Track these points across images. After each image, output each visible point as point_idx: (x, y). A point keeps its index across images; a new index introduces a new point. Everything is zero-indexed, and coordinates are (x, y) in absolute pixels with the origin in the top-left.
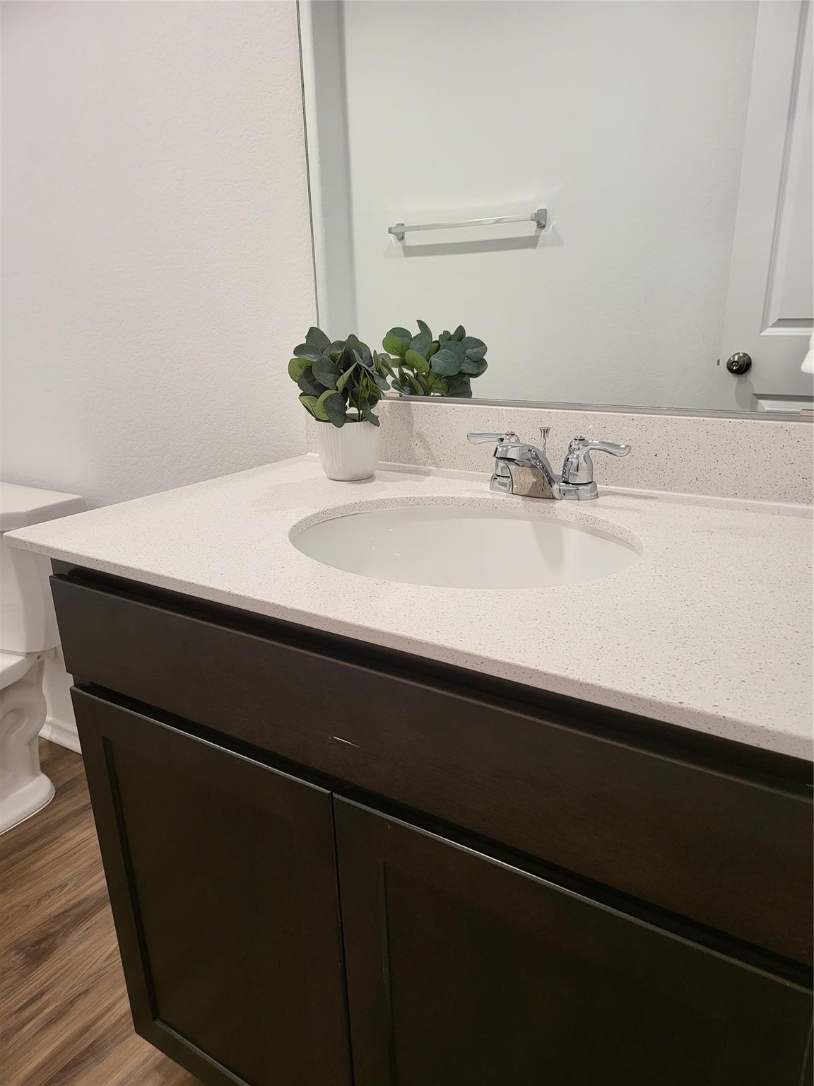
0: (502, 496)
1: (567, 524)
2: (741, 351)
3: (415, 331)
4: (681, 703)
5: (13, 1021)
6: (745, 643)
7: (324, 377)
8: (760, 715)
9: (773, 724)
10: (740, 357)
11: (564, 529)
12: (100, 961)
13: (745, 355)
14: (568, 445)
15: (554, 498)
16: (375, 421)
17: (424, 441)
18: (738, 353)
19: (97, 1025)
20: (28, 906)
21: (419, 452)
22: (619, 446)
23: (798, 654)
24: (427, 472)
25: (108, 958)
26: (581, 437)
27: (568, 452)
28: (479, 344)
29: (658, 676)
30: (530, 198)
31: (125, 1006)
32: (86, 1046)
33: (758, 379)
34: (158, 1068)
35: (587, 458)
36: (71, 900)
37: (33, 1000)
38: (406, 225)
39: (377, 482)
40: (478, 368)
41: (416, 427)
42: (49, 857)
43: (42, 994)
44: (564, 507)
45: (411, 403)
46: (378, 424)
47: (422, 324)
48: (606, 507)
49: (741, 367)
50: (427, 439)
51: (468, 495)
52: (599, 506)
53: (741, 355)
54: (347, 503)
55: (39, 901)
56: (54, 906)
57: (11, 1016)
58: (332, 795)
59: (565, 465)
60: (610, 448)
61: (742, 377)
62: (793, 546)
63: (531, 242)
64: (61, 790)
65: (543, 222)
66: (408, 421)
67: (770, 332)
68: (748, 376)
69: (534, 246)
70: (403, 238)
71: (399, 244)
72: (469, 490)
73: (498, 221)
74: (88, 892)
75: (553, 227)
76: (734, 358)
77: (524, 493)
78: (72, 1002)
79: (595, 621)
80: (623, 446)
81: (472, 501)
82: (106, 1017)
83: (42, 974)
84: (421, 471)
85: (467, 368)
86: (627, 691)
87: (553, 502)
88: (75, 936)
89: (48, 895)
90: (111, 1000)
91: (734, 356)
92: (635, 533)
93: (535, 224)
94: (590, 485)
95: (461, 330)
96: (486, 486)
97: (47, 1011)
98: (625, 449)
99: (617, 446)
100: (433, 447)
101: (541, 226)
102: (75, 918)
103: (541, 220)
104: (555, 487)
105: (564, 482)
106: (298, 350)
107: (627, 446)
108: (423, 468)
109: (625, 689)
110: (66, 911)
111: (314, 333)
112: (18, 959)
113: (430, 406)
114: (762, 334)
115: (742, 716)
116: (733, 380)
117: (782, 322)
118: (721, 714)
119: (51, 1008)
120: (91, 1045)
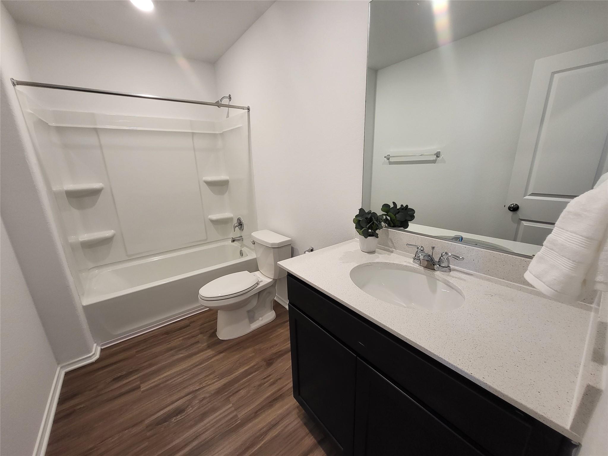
0: (416, 266)
1: (438, 280)
2: (515, 203)
3: (392, 206)
4: (472, 374)
5: (263, 381)
6: (498, 352)
7: (363, 225)
8: (500, 385)
9: (504, 391)
10: (514, 206)
11: (438, 281)
12: (284, 370)
13: (516, 204)
14: (441, 254)
15: (435, 270)
16: (377, 236)
17: (392, 241)
18: (513, 204)
19: (283, 389)
20: (268, 348)
21: (390, 244)
22: (460, 257)
23: (518, 362)
24: (392, 251)
25: (286, 370)
26: (446, 252)
27: (441, 256)
28: (413, 210)
29: (465, 360)
30: (435, 148)
31: (291, 385)
32: (279, 395)
33: (520, 214)
34: (298, 407)
35: (447, 259)
36: (278, 350)
37: (267, 377)
38: (390, 156)
39: (376, 254)
40: (412, 218)
41: (390, 237)
42: (274, 335)
43: (270, 375)
44: (438, 274)
45: (389, 229)
46: (377, 237)
47: (394, 203)
48: (453, 277)
49: (514, 209)
50: (393, 241)
51: (405, 264)
52: (450, 276)
53: (514, 205)
54: (367, 262)
55: (271, 348)
56: (274, 350)
57: (262, 380)
58: (357, 358)
59: (439, 259)
60: (456, 257)
61: (514, 212)
62: (524, 308)
63: (434, 162)
64: (278, 316)
65: (439, 156)
66: (387, 234)
67: (527, 197)
68: (517, 212)
69: (435, 163)
70: (389, 159)
71: (388, 161)
72: (405, 262)
73: (421, 155)
74: (283, 348)
75: (442, 157)
76: (511, 206)
77: (425, 266)
78: (277, 380)
79: (445, 330)
80: (461, 258)
81: (406, 266)
82: (285, 388)
83: (270, 370)
84: (390, 251)
85: (408, 218)
86: (453, 364)
87: (434, 271)
88: (279, 360)
89: (273, 347)
90: (287, 383)
91: (511, 205)
92: (463, 291)
93: (436, 156)
94: (448, 268)
95: (407, 206)
96: (411, 260)
97: (271, 381)
98: (462, 258)
99: (459, 257)
100: (395, 244)
101: (438, 157)
102: (280, 355)
103: (438, 155)
104: (435, 266)
105: (438, 265)
106: (356, 216)
107: (463, 258)
108: (391, 249)
109: (452, 363)
110: (277, 353)
111: (361, 210)
112: (265, 363)
113: (395, 231)
114: (524, 198)
115: (493, 385)
116: (511, 213)
117: (533, 194)
118: (485, 382)
119: (272, 380)
120: (281, 395)
